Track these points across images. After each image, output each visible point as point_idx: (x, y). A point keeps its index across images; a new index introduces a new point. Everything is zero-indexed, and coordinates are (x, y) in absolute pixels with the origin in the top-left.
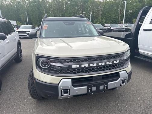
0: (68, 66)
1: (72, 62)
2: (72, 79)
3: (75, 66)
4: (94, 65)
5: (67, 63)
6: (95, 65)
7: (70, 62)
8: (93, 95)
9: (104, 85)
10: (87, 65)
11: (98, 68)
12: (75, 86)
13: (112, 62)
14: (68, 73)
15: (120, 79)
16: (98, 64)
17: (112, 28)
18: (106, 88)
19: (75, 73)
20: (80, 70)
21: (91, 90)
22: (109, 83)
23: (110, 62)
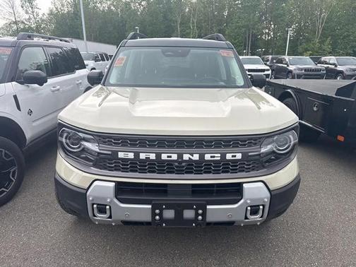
0: (110, 153)
1: (119, 143)
2: (118, 184)
3: (126, 154)
4: (171, 157)
5: (109, 145)
6: (174, 157)
7: (115, 143)
8: (164, 228)
9: (196, 211)
10: (153, 156)
11: (183, 167)
12: (122, 201)
13: (219, 155)
14: (110, 169)
15: (242, 201)
16: (180, 156)
17: (339, 68)
18: (200, 217)
19: (125, 170)
20: (135, 166)
21: (161, 215)
22: (208, 207)
23: (216, 155)
